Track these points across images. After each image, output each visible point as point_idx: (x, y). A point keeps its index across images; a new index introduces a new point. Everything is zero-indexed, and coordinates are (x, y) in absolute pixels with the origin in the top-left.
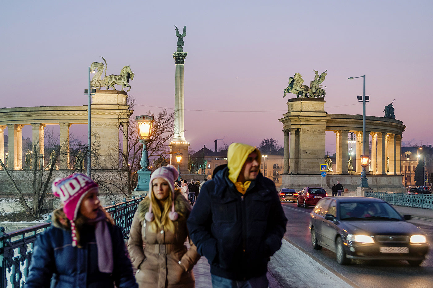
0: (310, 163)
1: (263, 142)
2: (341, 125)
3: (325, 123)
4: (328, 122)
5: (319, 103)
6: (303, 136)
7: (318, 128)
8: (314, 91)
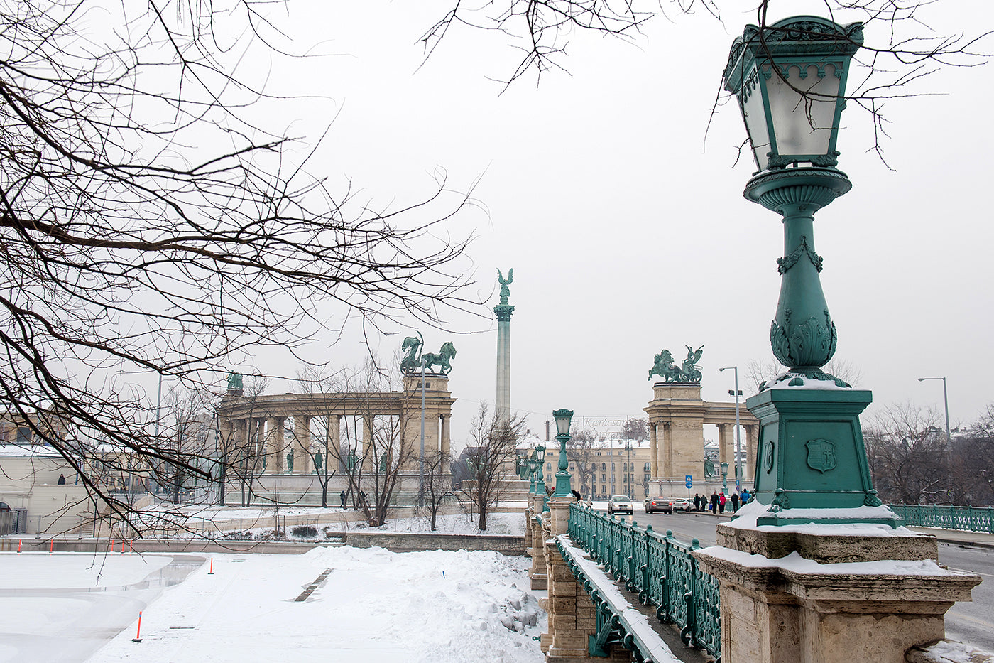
0: (684, 467)
1: (628, 425)
2: (723, 417)
3: (702, 415)
4: (706, 412)
5: (694, 389)
6: (674, 432)
7: (694, 421)
8: (687, 372)
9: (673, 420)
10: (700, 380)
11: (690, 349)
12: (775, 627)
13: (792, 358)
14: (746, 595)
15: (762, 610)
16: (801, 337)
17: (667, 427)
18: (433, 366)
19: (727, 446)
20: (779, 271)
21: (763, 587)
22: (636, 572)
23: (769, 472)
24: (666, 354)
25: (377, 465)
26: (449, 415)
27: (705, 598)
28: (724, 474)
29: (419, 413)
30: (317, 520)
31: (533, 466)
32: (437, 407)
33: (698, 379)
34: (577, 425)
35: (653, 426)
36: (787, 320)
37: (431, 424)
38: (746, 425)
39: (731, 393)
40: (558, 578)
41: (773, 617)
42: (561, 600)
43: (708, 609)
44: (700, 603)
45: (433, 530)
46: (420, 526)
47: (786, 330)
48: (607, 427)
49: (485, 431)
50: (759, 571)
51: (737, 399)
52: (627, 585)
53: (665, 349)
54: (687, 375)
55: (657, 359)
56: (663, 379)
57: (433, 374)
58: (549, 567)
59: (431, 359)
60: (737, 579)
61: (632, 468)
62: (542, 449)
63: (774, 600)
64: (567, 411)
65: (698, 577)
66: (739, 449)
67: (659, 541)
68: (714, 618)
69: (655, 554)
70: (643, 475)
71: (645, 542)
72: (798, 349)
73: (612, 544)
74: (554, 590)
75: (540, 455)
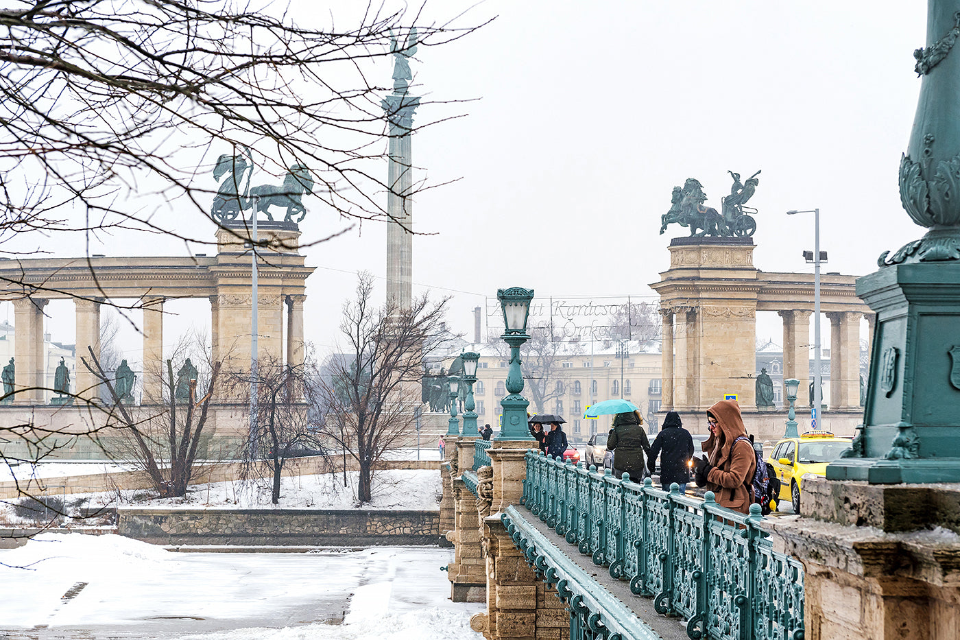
0: (720, 387)
1: (620, 314)
2: (792, 298)
3: (755, 296)
4: (762, 291)
5: (740, 249)
6: (704, 326)
7: (738, 307)
8: (729, 218)
9: (703, 304)
10: (752, 233)
11: (736, 177)
12: (892, 631)
13: (932, 214)
14: (849, 585)
15: (874, 606)
16: (949, 180)
17: (692, 316)
18: (272, 209)
19: (797, 350)
20: (917, 70)
21: (877, 570)
22: (649, 564)
23: (889, 395)
24: (693, 185)
25: (172, 387)
26: (302, 298)
27: (771, 600)
28: (792, 399)
29: (245, 292)
30: (64, 485)
31: (454, 387)
32: (280, 282)
33: (749, 231)
34: (538, 315)
35: (668, 315)
36: (927, 152)
37: (269, 313)
38: (831, 313)
39: (808, 256)
40: (505, 579)
41: (891, 617)
42: (510, 616)
43: (776, 617)
44: (761, 609)
45: (275, 501)
46: (251, 496)
47: (925, 166)
48: (593, 317)
49: (369, 326)
50: (871, 546)
51: (818, 267)
52: (633, 585)
53: (692, 177)
54: (730, 224)
55: (678, 195)
56: (686, 232)
57: (271, 223)
58: (488, 560)
59: (266, 196)
60: (835, 560)
61: (628, 389)
62: (474, 357)
63: (893, 590)
64: (523, 291)
65: (759, 567)
66: (818, 354)
67: (691, 510)
68: (786, 631)
69: (684, 532)
70: (647, 401)
71: (667, 512)
72: (943, 200)
73: (606, 517)
74: (498, 599)
75: (470, 368)
